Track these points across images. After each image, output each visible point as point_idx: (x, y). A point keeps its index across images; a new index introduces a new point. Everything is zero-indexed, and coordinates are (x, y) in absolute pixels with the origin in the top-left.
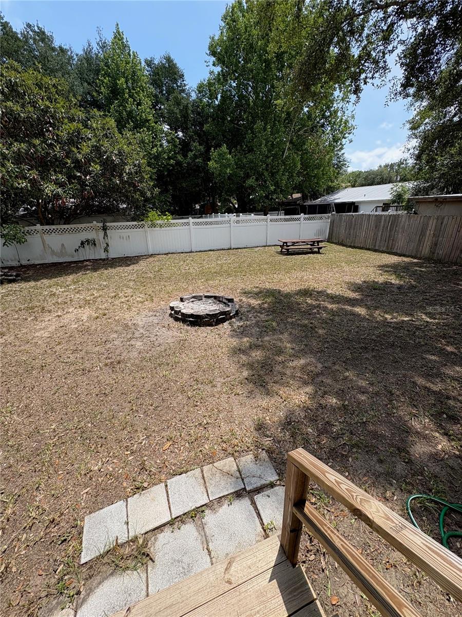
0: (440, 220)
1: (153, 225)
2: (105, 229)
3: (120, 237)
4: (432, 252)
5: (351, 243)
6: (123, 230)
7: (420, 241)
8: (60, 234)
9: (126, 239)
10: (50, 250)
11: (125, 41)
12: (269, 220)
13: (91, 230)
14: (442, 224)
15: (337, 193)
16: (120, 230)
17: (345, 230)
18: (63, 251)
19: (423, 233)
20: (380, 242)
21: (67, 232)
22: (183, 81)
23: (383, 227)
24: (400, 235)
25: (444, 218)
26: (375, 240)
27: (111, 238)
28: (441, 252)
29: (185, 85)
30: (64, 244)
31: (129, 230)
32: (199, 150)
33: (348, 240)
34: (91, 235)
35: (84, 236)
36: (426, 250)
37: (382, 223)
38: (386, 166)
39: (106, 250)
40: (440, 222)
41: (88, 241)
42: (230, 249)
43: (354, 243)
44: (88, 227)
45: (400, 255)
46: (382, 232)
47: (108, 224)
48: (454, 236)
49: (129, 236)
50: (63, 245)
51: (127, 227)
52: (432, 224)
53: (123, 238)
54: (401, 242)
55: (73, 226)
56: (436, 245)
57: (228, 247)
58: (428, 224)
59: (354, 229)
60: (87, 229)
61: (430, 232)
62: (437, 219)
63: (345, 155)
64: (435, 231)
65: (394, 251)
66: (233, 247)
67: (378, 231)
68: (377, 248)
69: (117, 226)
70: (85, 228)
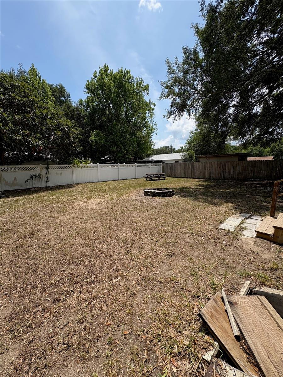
0: (210, 163)
1: (78, 167)
2: (47, 168)
3: (56, 174)
4: (210, 176)
5: (174, 175)
6: (58, 169)
7: (204, 172)
8: (14, 171)
9: (60, 175)
10: (5, 181)
11: (38, 73)
12: (136, 166)
13: (37, 169)
14: (211, 165)
15: (152, 157)
16: (56, 169)
17: (170, 170)
18: (15, 182)
19: (205, 169)
20: (188, 174)
21: (20, 170)
22: (69, 98)
23: (188, 167)
24: (196, 171)
25: (211, 163)
26: (185, 173)
27: (50, 174)
28: (213, 176)
29: (70, 100)
30: (17, 178)
31: (62, 169)
32: (82, 132)
33: (172, 174)
34: (37, 172)
35: (32, 172)
36: (207, 176)
37: (187, 165)
38: (164, 147)
39: (47, 181)
40: (210, 164)
41: (35, 175)
42: (119, 180)
43: (176, 175)
44: (35, 167)
45: (198, 179)
46: (188, 170)
47: (50, 166)
48: (216, 169)
49: (62, 173)
50: (15, 178)
51: (61, 168)
52: (208, 166)
53: (58, 174)
54: (197, 173)
55: (24, 166)
56: (211, 173)
57: (117, 179)
58: (206, 166)
59: (175, 169)
60: (34, 168)
61: (207, 168)
62: (209, 163)
63: (152, 140)
64: (209, 168)
65: (195, 177)
66: (120, 179)
67: (186, 169)
68: (187, 177)
69: (55, 167)
70: (33, 167)
